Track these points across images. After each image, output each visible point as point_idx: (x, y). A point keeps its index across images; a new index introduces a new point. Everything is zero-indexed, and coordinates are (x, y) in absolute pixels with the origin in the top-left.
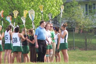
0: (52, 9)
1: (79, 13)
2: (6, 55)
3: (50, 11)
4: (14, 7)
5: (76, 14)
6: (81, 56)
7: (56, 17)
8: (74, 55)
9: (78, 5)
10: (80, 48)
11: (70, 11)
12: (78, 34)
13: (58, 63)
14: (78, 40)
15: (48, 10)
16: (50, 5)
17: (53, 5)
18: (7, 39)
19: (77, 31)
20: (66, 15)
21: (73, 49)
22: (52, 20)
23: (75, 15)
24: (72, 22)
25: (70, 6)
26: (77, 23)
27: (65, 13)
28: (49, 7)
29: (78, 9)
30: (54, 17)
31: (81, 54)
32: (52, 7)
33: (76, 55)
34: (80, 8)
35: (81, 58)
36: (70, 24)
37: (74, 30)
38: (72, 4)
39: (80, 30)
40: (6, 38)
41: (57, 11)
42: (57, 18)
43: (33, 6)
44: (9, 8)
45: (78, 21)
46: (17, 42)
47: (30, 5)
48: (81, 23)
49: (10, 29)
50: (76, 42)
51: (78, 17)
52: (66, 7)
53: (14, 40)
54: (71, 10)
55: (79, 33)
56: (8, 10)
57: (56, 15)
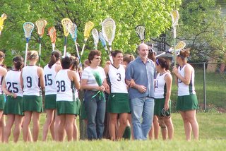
0: (154, 15)
1: (217, 26)
3: (150, 19)
4: (66, 9)
5: (210, 26)
6: (220, 125)
7: (163, 35)
8: (205, 122)
9: (216, 7)
10: (219, 107)
11: (196, 21)
12: (214, 74)
13: (167, 140)
14: (215, 88)
15: (145, 17)
16: (151, 6)
17: (157, 6)
18: (51, 84)
19: (211, 68)
20: (186, 30)
21: (204, 109)
22: (155, 41)
23: (208, 29)
24: (201, 47)
25: (197, 9)
26: (213, 49)
27: (185, 24)
28: (148, 10)
29: (216, 15)
30: (158, 33)
31: (222, 121)
32: (154, 10)
33: (210, 122)
34: (220, 13)
35: (222, 130)
36: (197, 52)
37: (206, 65)
38: (202, 5)
39: (219, 65)
40: (50, 82)
41: (167, 21)
42: (167, 36)
43: (110, 8)
44: (54, 11)
45: (215, 43)
46: (64, 91)
47: (104, 4)
48: (222, 50)
49: (57, 60)
50: (210, 93)
51: (214, 34)
52: (187, 11)
53: (58, 86)
54: (200, 19)
55: (217, 71)
56: (52, 17)
57: (163, 29)
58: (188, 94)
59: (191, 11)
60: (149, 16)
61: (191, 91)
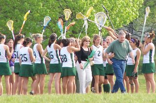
0: (126, 10)
2: (51, 81)
3: (123, 13)
4: (67, 6)
7: (131, 23)
11: (153, 14)
16: (123, 4)
17: (127, 4)
18: (53, 58)
22: (126, 27)
25: (154, 6)
28: (121, 7)
30: (128, 22)
32: (125, 7)
41: (134, 14)
42: (134, 24)
43: (96, 6)
44: (59, 7)
46: (66, 61)
47: (92, 3)
53: (63, 58)
56: (57, 11)
57: (131, 19)
58: (149, 62)
60: (122, 11)
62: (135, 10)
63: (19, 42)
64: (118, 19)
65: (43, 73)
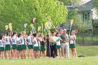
0: (60, 18)
5: (76, 20)
12: (77, 34)
15: (57, 19)
17: (61, 15)
24: (73, 26)
27: (69, 20)
34: (79, 16)
38: (73, 14)
45: (78, 25)
47: (45, 15)
54: (73, 18)
57: (63, 22)
58: (73, 43)
59: (70, 15)
61: (74, 42)
62: (64, 18)
63: (14, 35)
64: (57, 22)
65: (26, 49)
